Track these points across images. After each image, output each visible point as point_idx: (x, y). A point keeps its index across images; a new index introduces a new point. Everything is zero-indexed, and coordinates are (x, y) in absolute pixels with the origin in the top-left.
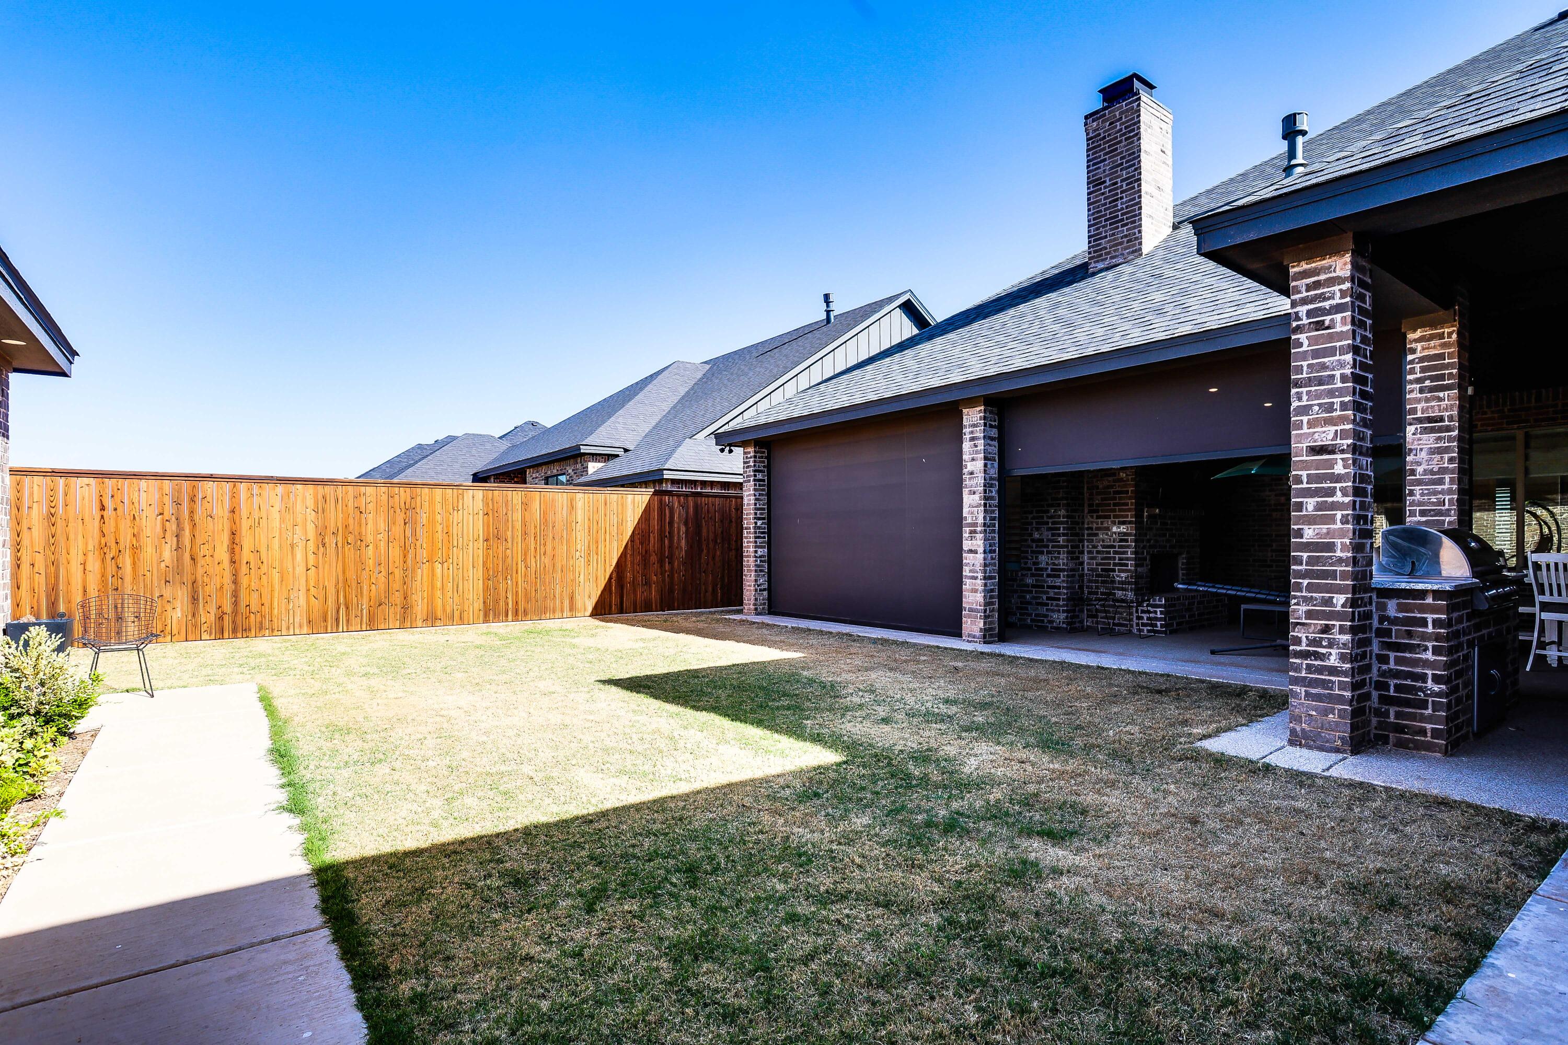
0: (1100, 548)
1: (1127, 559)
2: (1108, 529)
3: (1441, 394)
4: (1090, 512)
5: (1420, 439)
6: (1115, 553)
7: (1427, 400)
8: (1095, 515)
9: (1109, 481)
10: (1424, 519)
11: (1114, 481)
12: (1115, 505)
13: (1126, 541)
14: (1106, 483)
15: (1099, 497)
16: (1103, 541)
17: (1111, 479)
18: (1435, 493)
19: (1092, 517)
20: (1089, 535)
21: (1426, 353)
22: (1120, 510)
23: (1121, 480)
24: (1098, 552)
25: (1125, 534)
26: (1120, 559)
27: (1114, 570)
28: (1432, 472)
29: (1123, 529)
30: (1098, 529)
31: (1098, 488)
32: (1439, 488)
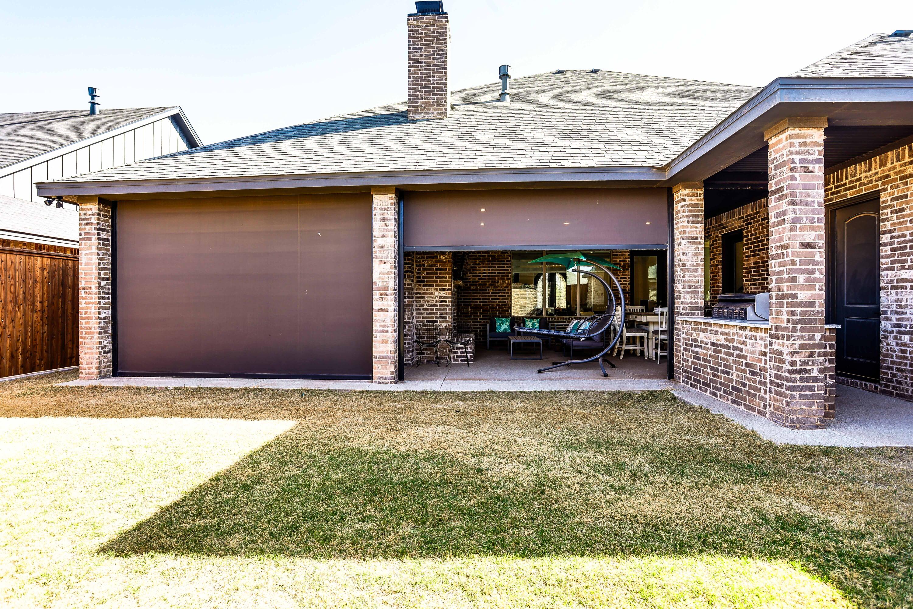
0: (426, 307)
1: (446, 314)
2: (432, 293)
3: (697, 225)
4: (418, 282)
5: (688, 248)
6: (437, 310)
7: (691, 227)
8: (422, 284)
9: (433, 261)
10: (690, 290)
11: (436, 261)
12: (436, 277)
13: (446, 302)
14: (430, 263)
15: (425, 272)
16: (428, 302)
17: (434, 260)
18: (695, 277)
19: (420, 285)
20: (417, 298)
21: (690, 202)
22: (440, 281)
23: (441, 261)
24: (424, 309)
25: (444, 297)
26: (441, 314)
27: (436, 322)
28: (694, 266)
29: (443, 294)
30: (424, 293)
31: (424, 265)
32: (696, 274)
